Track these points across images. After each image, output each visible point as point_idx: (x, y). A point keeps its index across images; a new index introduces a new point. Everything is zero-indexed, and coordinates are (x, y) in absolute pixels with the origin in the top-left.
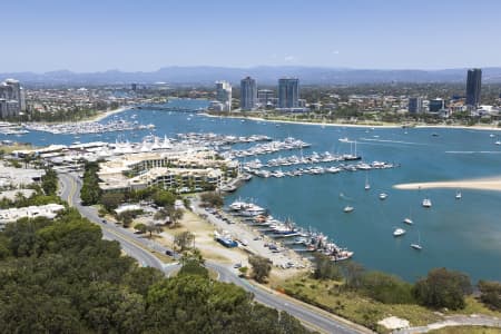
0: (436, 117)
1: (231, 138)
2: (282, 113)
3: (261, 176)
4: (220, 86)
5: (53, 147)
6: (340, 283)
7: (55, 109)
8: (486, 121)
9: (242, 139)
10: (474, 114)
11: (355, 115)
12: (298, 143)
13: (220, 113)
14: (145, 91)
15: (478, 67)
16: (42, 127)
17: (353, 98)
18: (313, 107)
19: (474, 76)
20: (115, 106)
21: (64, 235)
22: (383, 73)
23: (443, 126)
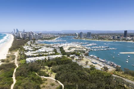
0: (119, 39)
1: (82, 43)
2: (88, 38)
3: (92, 50)
4: (76, 33)
5: (51, 44)
6: (123, 72)
7: (47, 38)
8: (130, 40)
9: (84, 43)
10: (127, 39)
11: (103, 39)
12: (95, 44)
13: (77, 38)
14: (61, 34)
15: (126, 30)
16: (47, 41)
17: (100, 36)
18: (94, 38)
19: (126, 32)
20: (57, 37)
21: (65, 61)
22: (103, 31)
23: (121, 41)
